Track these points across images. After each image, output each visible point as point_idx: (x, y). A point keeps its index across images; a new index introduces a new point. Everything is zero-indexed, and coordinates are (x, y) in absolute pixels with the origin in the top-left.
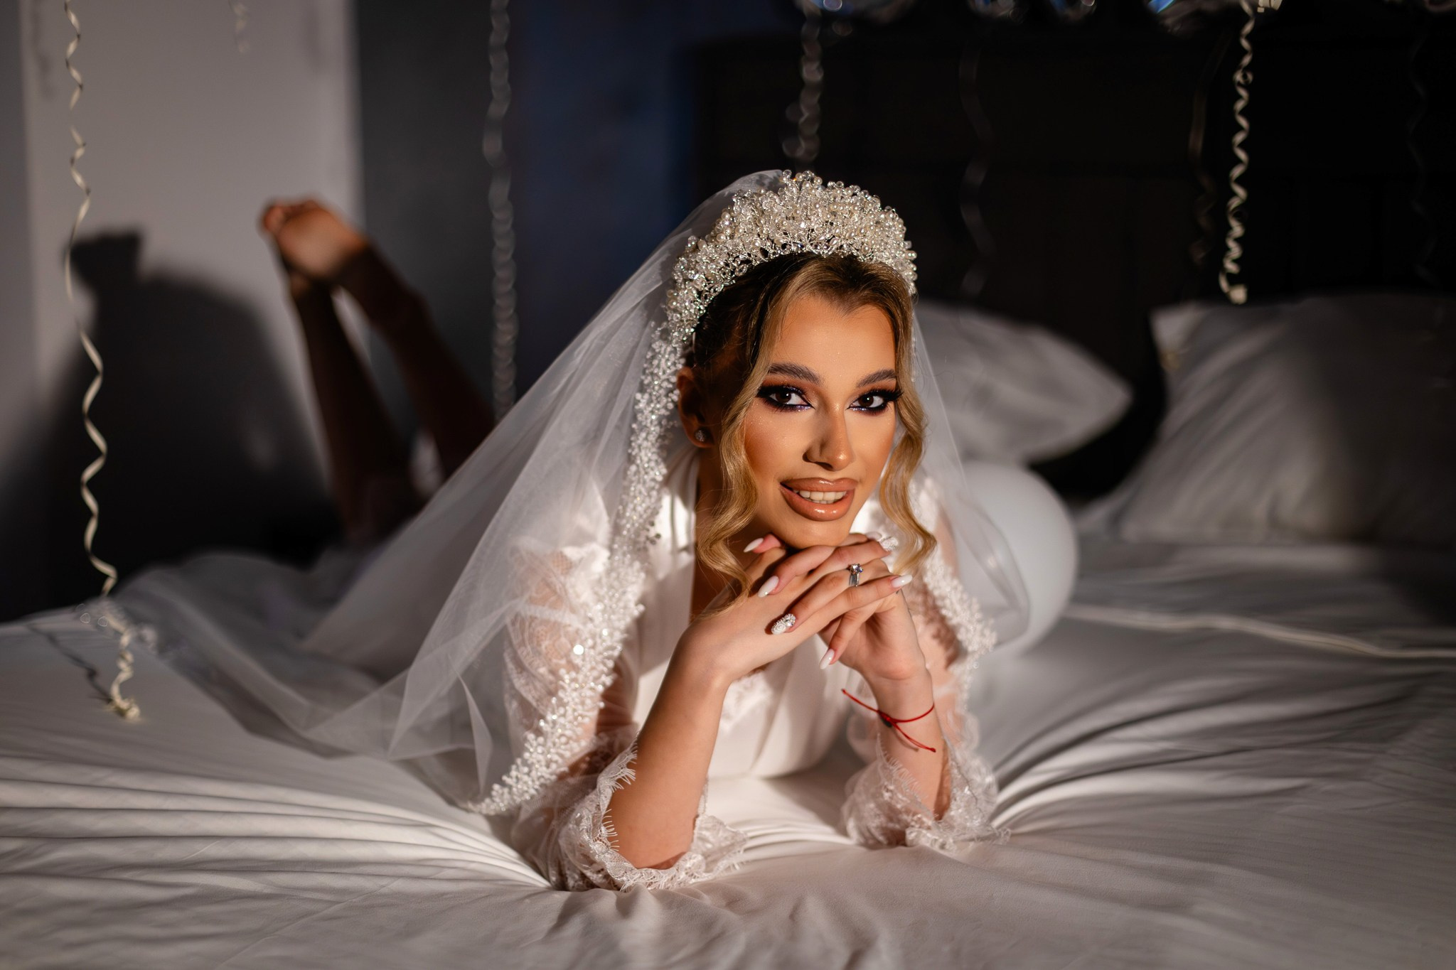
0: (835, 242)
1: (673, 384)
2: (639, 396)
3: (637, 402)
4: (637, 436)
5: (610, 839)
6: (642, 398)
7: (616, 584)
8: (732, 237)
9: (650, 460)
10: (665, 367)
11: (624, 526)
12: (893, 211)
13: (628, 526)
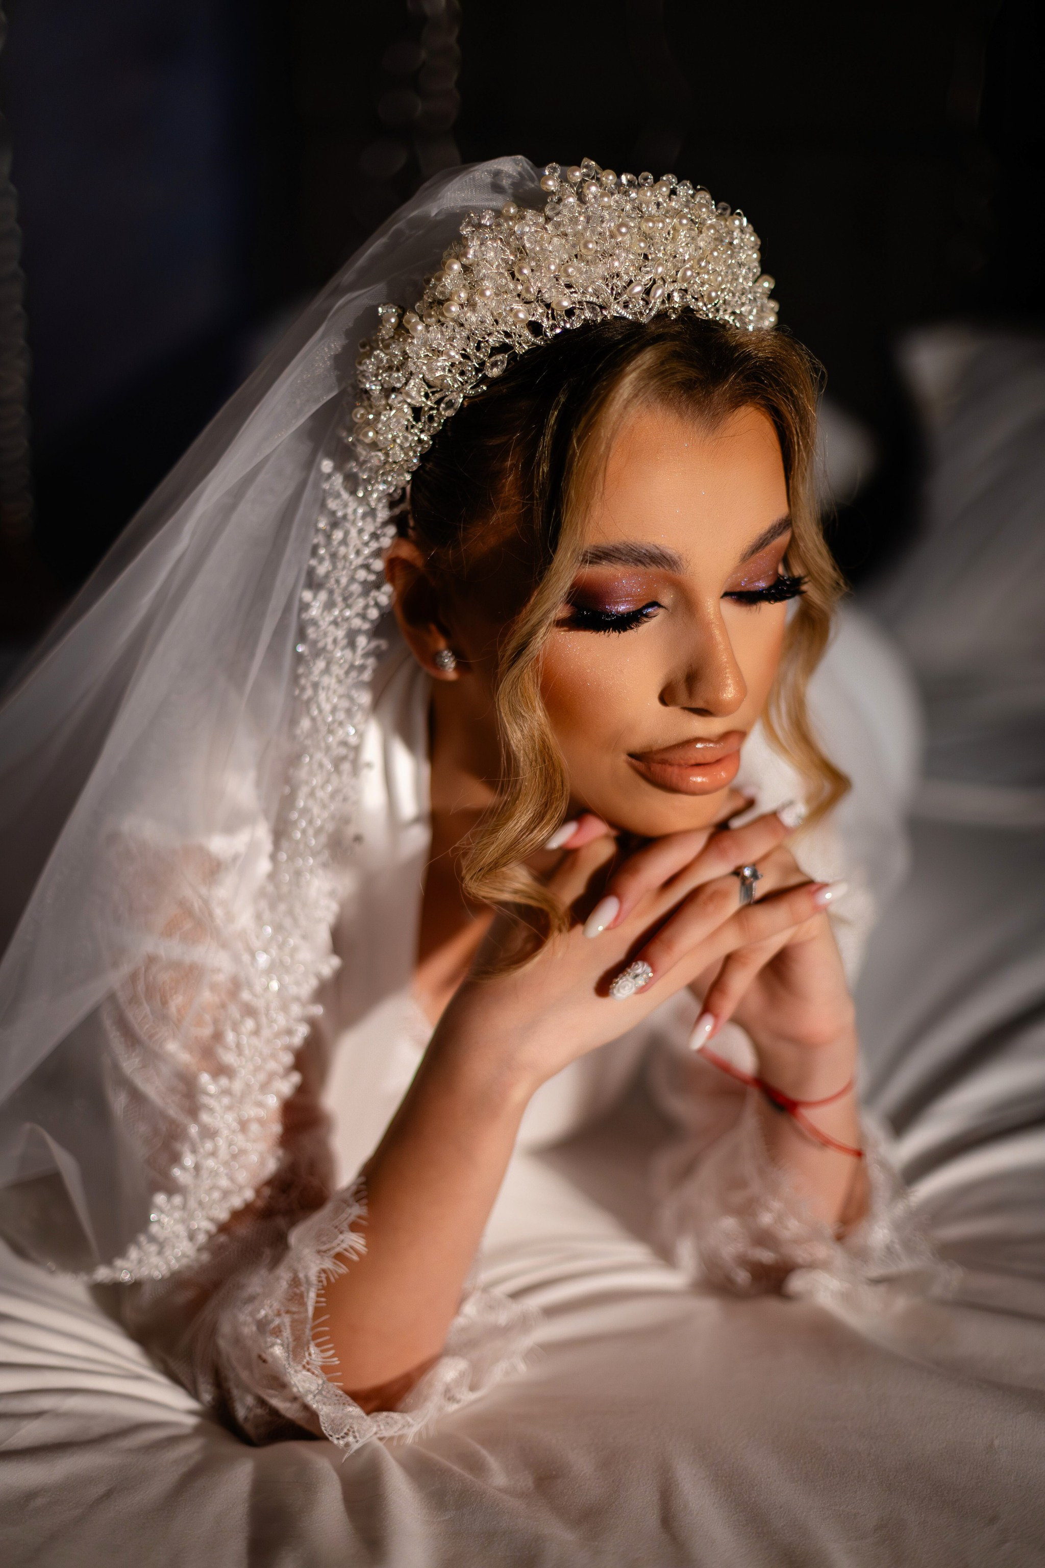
0: (659, 292)
1: (378, 574)
2: (307, 595)
3: (305, 607)
4: (309, 668)
5: (325, 1369)
6: (315, 597)
7: (288, 922)
8: (471, 304)
9: (334, 710)
10: (358, 543)
11: (295, 823)
12: (739, 214)
13: (303, 824)
